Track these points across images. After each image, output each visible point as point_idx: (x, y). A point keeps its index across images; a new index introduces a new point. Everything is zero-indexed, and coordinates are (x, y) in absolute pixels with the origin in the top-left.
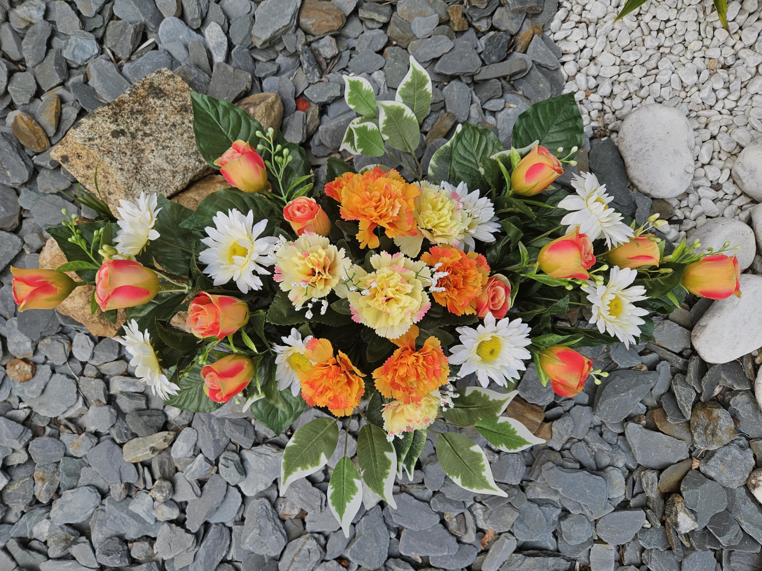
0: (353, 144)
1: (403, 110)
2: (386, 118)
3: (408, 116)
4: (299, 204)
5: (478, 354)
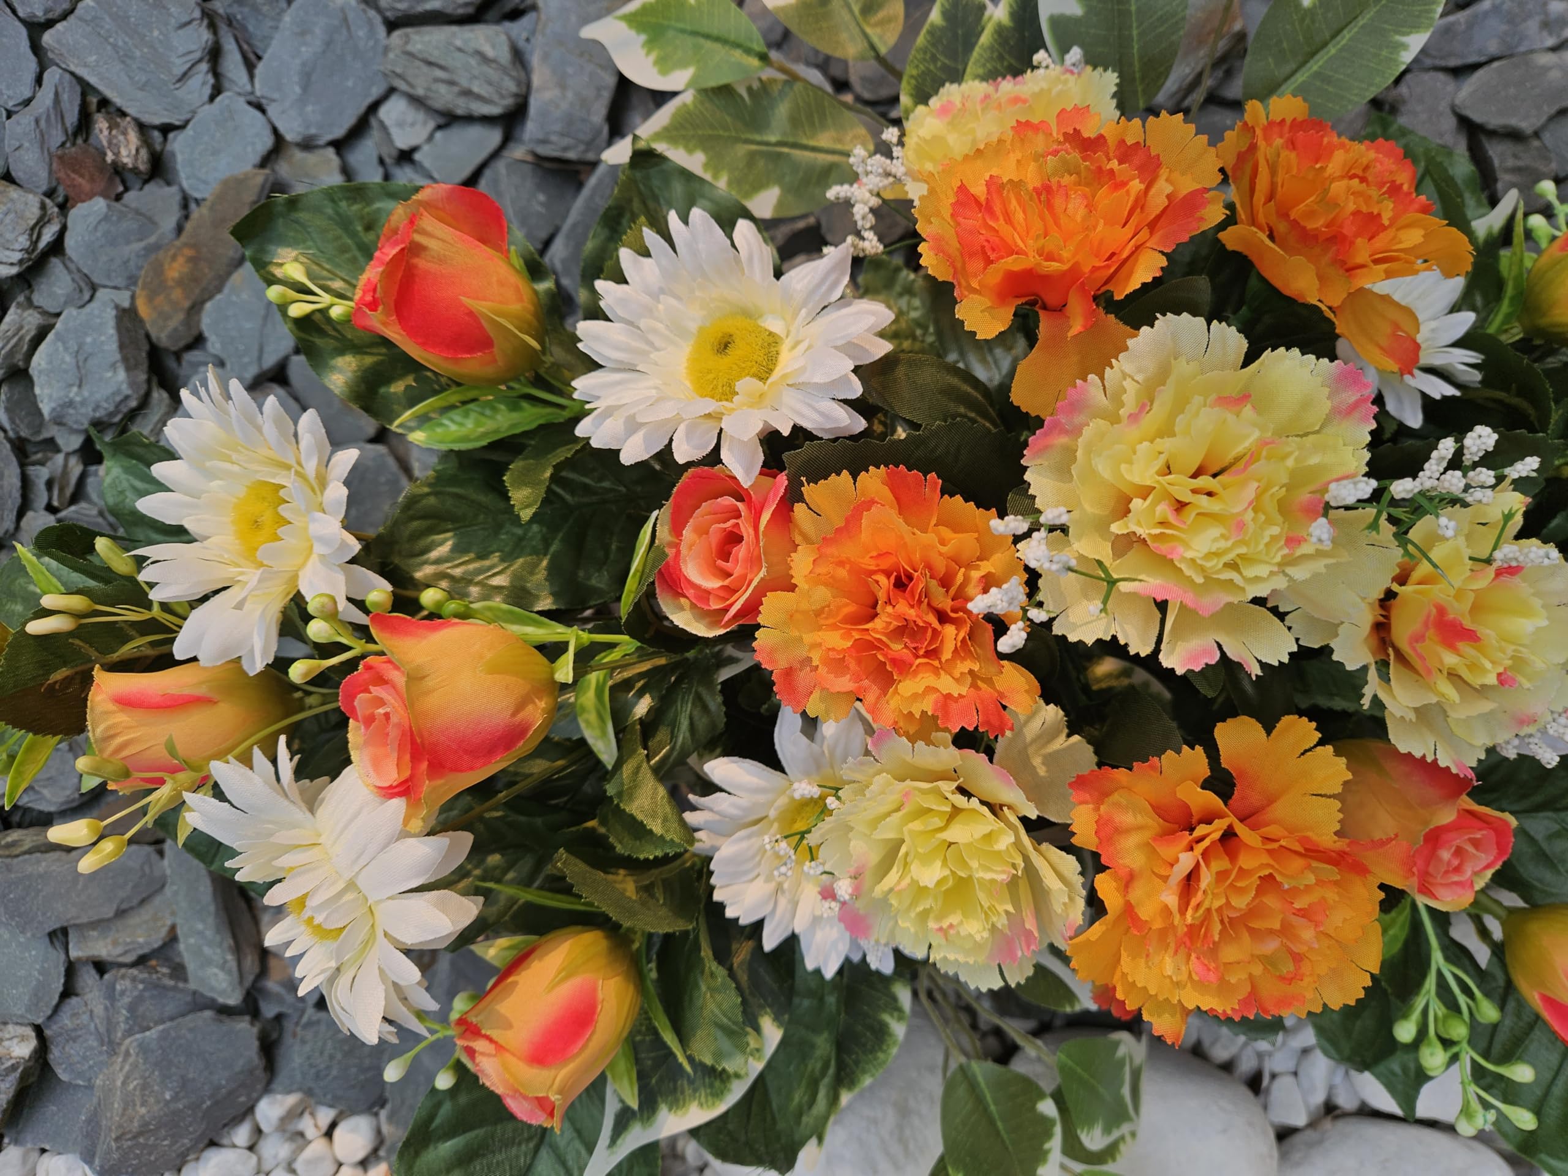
0: (1131, 1065)
4: (1456, 878)
5: (772, 342)
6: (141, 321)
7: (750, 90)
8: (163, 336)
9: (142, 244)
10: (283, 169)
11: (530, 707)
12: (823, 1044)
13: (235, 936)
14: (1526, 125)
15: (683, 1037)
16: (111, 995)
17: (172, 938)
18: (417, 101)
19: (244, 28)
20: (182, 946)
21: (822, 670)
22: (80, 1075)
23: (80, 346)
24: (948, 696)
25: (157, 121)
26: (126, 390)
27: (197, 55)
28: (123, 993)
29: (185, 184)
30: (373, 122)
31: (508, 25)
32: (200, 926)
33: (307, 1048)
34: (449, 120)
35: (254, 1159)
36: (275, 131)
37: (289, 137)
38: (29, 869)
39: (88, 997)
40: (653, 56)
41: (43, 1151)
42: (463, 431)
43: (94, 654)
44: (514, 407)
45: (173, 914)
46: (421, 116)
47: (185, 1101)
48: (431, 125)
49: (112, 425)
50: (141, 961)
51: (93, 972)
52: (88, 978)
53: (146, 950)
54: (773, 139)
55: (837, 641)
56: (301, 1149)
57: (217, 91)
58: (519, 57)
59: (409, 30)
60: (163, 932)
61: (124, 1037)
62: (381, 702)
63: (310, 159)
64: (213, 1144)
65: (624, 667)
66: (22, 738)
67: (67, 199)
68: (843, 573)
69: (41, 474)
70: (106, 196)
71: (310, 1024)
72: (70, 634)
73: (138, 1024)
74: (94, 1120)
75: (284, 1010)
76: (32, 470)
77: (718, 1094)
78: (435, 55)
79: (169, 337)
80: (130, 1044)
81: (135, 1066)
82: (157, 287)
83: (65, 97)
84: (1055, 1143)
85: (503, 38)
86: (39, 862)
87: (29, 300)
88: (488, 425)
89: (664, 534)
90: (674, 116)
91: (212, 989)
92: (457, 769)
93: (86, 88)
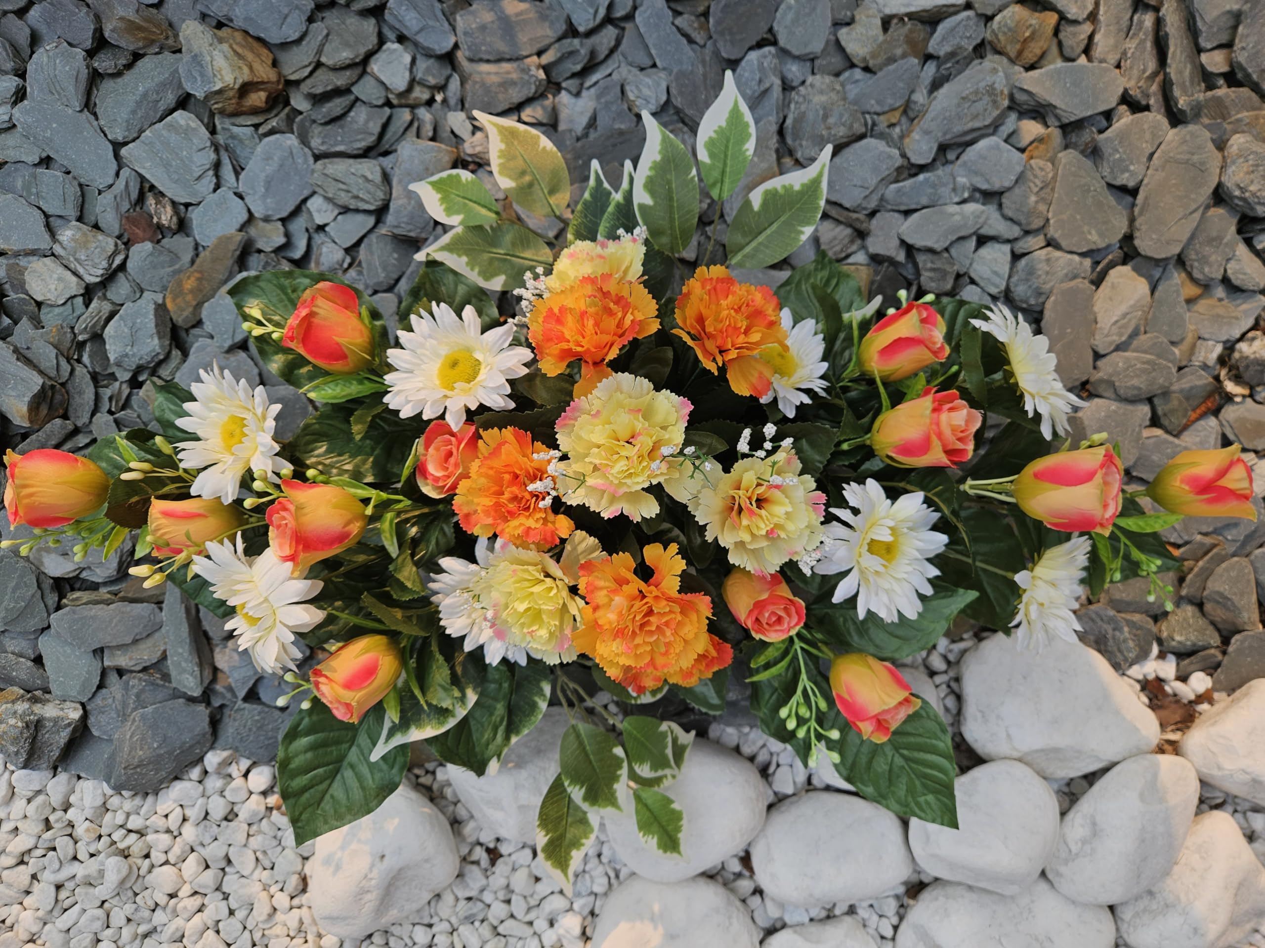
0: (675, 740)
1: (586, 798)
2: (616, 786)
3: (578, 787)
4: (778, 628)
5: (478, 362)
6: (168, 311)
7: (491, 227)
8: (179, 320)
9: (171, 269)
10: (253, 231)
11: (352, 526)
12: (500, 709)
13: (199, 657)
14: (938, 247)
15: (423, 690)
16: (126, 688)
17: (164, 657)
18: (328, 200)
19: (234, 152)
20: (169, 662)
21: (482, 515)
22: (105, 733)
23: (134, 324)
24: (529, 528)
25: (183, 201)
26: (158, 349)
27: (208, 167)
28: (133, 686)
29: (197, 237)
30: (304, 208)
31: (381, 159)
32: (180, 650)
33: (237, 724)
34: (346, 210)
35: (201, 788)
36: (249, 211)
37: (256, 215)
38: (86, 613)
39: (112, 689)
40: (444, 206)
41: (79, 778)
42: (334, 393)
43: (150, 491)
44: (360, 382)
45: (165, 643)
46: (330, 207)
47: (165, 750)
48: (336, 212)
49: (147, 368)
50: (145, 669)
51: (116, 675)
52: (113, 678)
53: (148, 664)
54: (502, 252)
55: (488, 502)
56: (229, 783)
57: (217, 187)
58: (386, 177)
59: (326, 161)
60: (159, 653)
61: (132, 712)
62: (284, 518)
63: (268, 227)
64: (177, 778)
65: (406, 512)
66: (113, 528)
67: (129, 240)
68: (491, 472)
69: (107, 393)
70: (152, 242)
71: (239, 710)
72: (140, 481)
73: (141, 704)
74: (112, 757)
75: (224, 702)
76: (101, 390)
77: (442, 723)
78: (339, 176)
79: (184, 320)
80: (137, 715)
81: (138, 727)
82: (178, 293)
83: (131, 184)
84: (624, 772)
85: (378, 169)
86: (91, 609)
87: (104, 295)
88: (347, 391)
89: (421, 449)
90: (452, 238)
91: (185, 687)
92: (316, 549)
93: (142, 179)
